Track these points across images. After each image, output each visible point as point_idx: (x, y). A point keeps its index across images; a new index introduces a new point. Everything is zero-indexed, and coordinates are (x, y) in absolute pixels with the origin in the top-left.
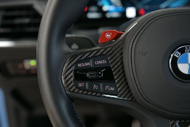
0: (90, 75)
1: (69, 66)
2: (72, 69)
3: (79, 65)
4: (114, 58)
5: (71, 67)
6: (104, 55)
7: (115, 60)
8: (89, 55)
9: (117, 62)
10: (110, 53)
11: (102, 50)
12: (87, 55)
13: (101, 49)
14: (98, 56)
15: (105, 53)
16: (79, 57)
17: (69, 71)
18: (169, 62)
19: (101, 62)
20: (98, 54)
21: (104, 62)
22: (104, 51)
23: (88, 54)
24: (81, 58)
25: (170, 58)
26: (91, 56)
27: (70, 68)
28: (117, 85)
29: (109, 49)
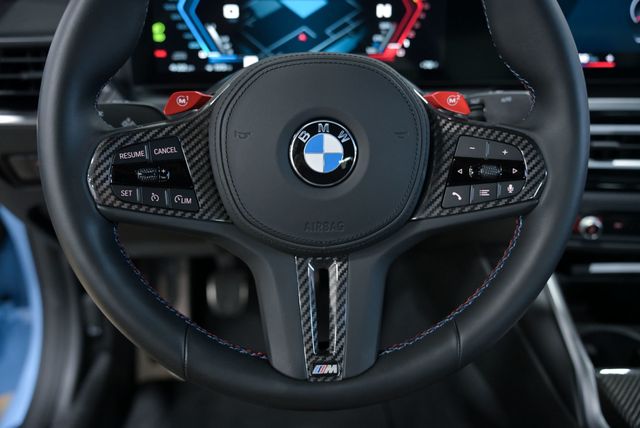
0: (144, 174)
1: (102, 158)
2: (107, 162)
3: (122, 156)
4: (193, 143)
5: (107, 158)
6: (172, 137)
7: (194, 147)
8: (142, 137)
9: (198, 152)
10: (184, 134)
11: (169, 128)
12: (138, 136)
13: (166, 126)
14: (160, 139)
15: (174, 132)
16: (122, 140)
17: (102, 167)
18: (289, 151)
19: (165, 151)
20: (161, 135)
21: (173, 150)
22: (173, 129)
23: (141, 134)
24: (125, 142)
25: (290, 143)
26: (145, 139)
27: (104, 161)
28: (198, 195)
29: (182, 126)
